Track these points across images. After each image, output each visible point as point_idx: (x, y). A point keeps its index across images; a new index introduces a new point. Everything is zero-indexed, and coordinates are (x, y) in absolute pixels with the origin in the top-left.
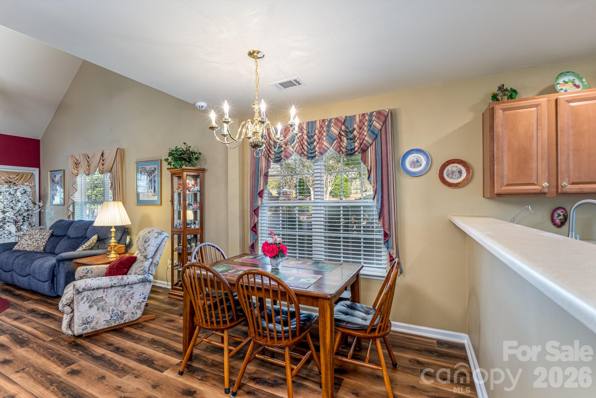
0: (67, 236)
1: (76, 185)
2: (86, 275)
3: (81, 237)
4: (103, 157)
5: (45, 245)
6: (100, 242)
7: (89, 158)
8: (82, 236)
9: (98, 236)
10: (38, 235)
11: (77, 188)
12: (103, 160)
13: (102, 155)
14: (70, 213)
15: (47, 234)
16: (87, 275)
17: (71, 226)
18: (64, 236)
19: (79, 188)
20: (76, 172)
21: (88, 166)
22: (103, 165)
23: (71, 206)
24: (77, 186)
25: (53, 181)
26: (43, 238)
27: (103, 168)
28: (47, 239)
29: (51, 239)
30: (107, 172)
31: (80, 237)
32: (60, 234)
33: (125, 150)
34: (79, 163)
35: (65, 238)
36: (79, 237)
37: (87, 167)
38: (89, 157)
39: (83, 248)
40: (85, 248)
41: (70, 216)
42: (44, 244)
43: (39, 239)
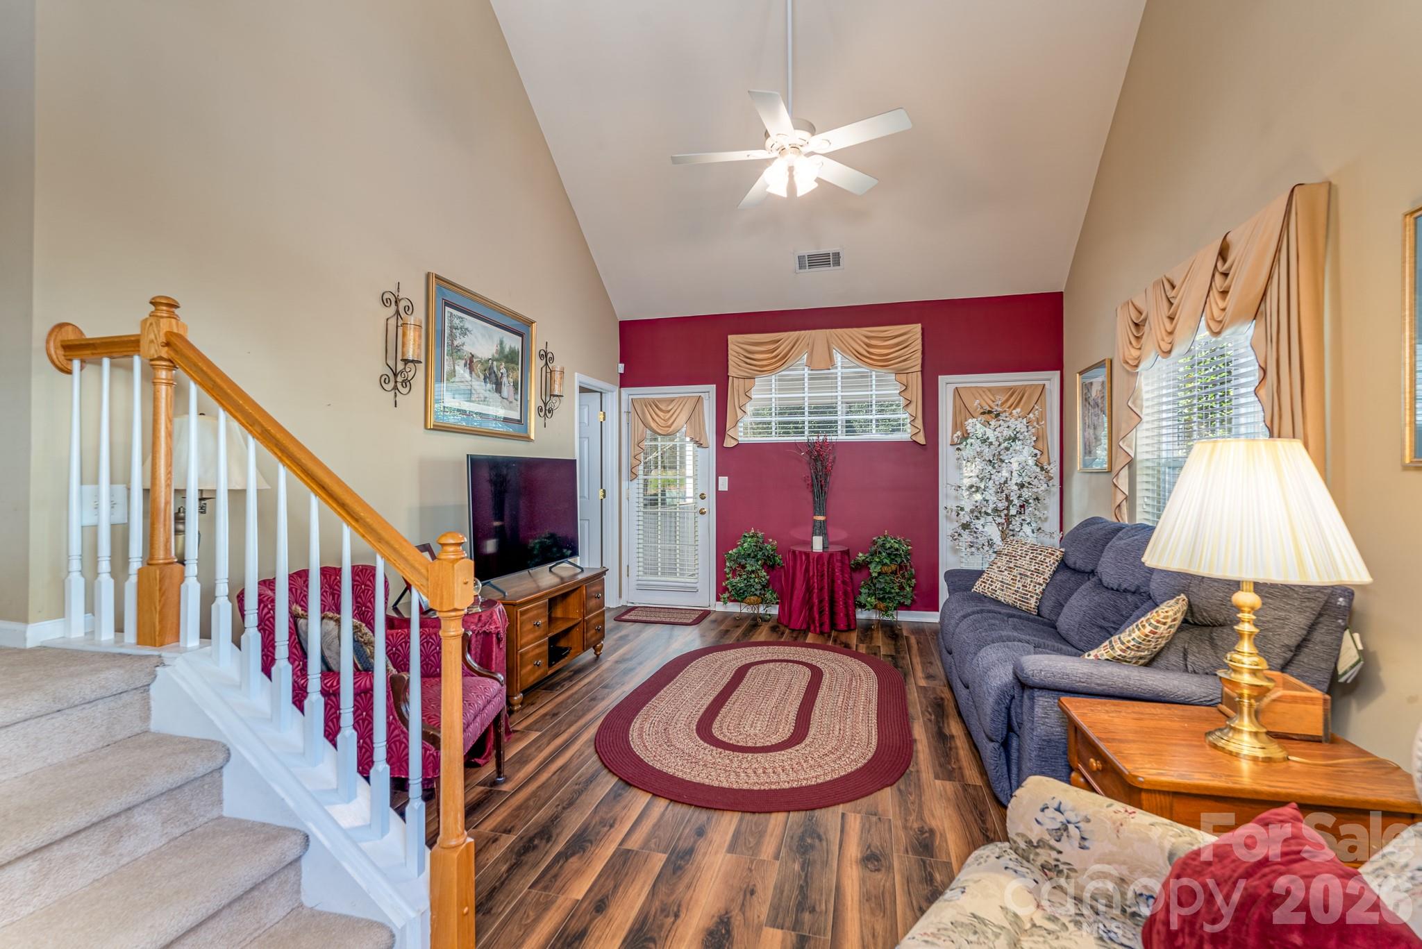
0: (1094, 579)
1: (1138, 402)
2: (1053, 842)
3: (1134, 593)
4: (1225, 260)
5: (1042, 593)
6: (1196, 631)
7: (1173, 287)
8: (1138, 588)
9: (1190, 605)
10: (1028, 557)
11: (1141, 411)
12: (1226, 275)
13: (1223, 254)
14: (1120, 497)
15: (1048, 560)
16: (1058, 845)
17: (1109, 544)
18: (1093, 572)
19: (1147, 412)
20: (1135, 353)
21: (1171, 318)
22: (1224, 293)
23: (1125, 472)
24: (1142, 407)
25: (1086, 400)
26: (1037, 571)
27: (1224, 310)
28: (1046, 576)
29: (1059, 577)
30: (1238, 318)
31: (1129, 591)
32: (1080, 564)
33: (1334, 182)
34: (1145, 320)
35: (1088, 585)
36: (1125, 591)
37: (1167, 321)
38: (1175, 283)
39: (1113, 649)
40: (1123, 651)
41: (1119, 506)
42: (1039, 590)
43: (1029, 573)
